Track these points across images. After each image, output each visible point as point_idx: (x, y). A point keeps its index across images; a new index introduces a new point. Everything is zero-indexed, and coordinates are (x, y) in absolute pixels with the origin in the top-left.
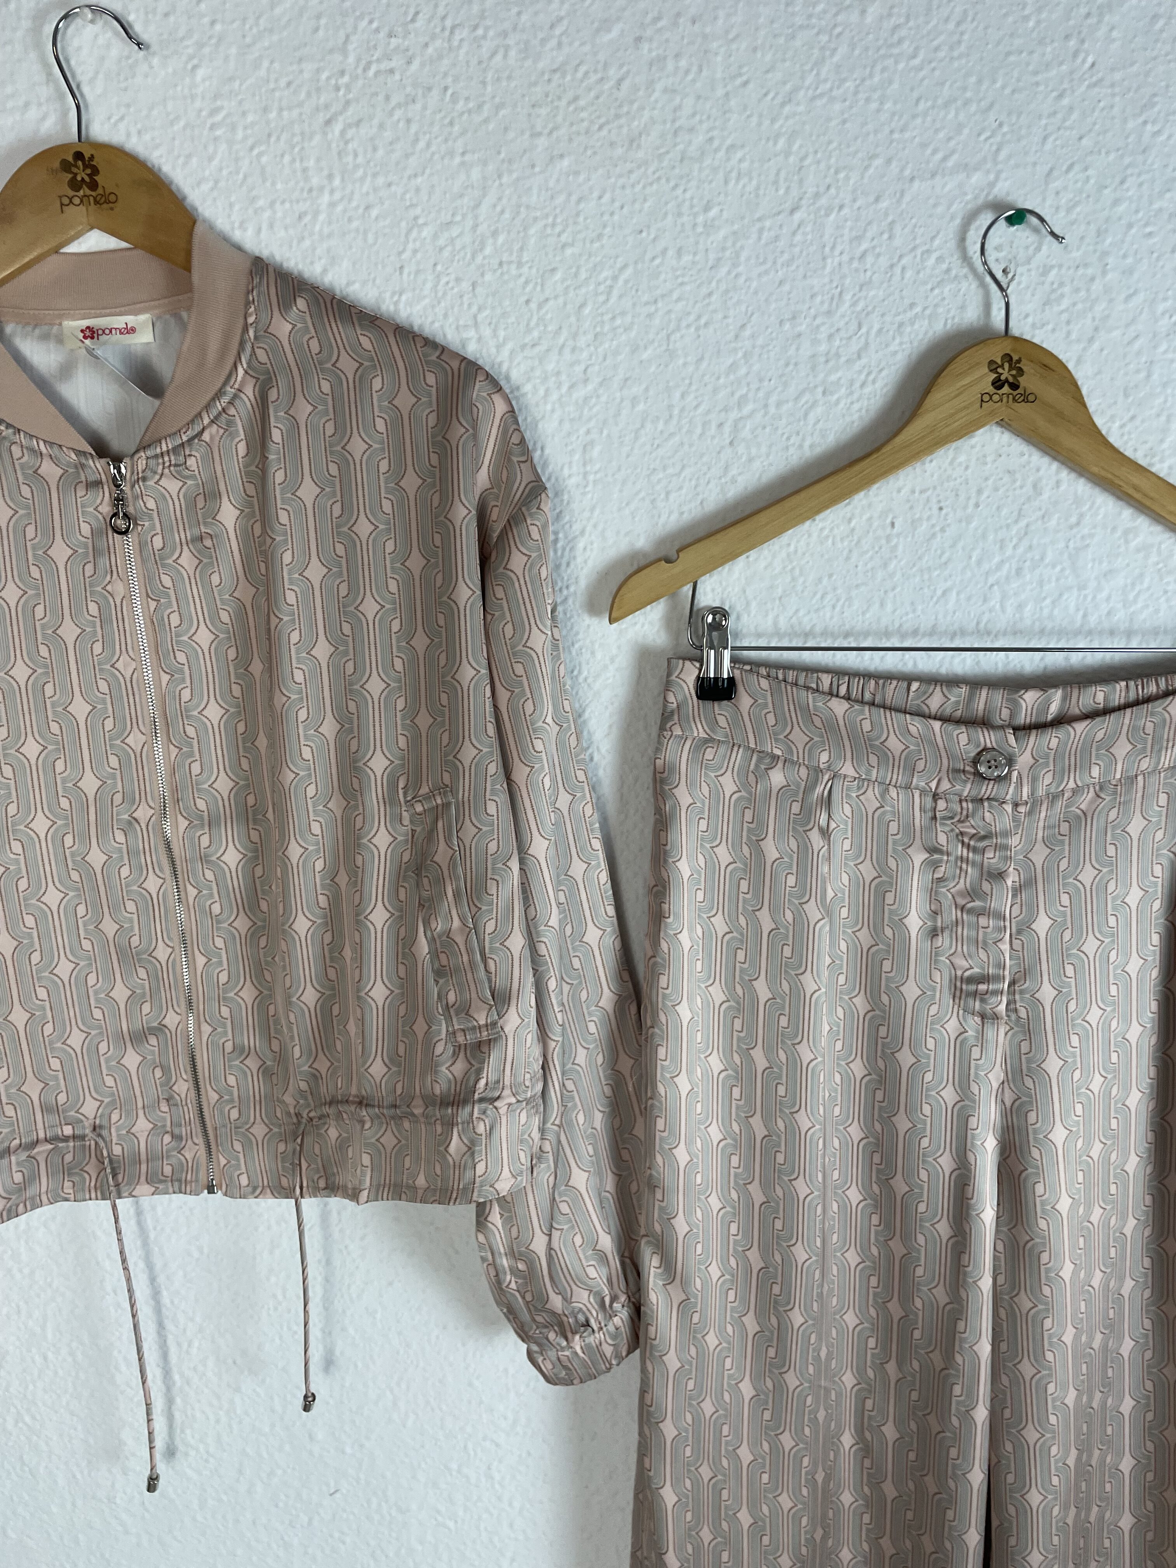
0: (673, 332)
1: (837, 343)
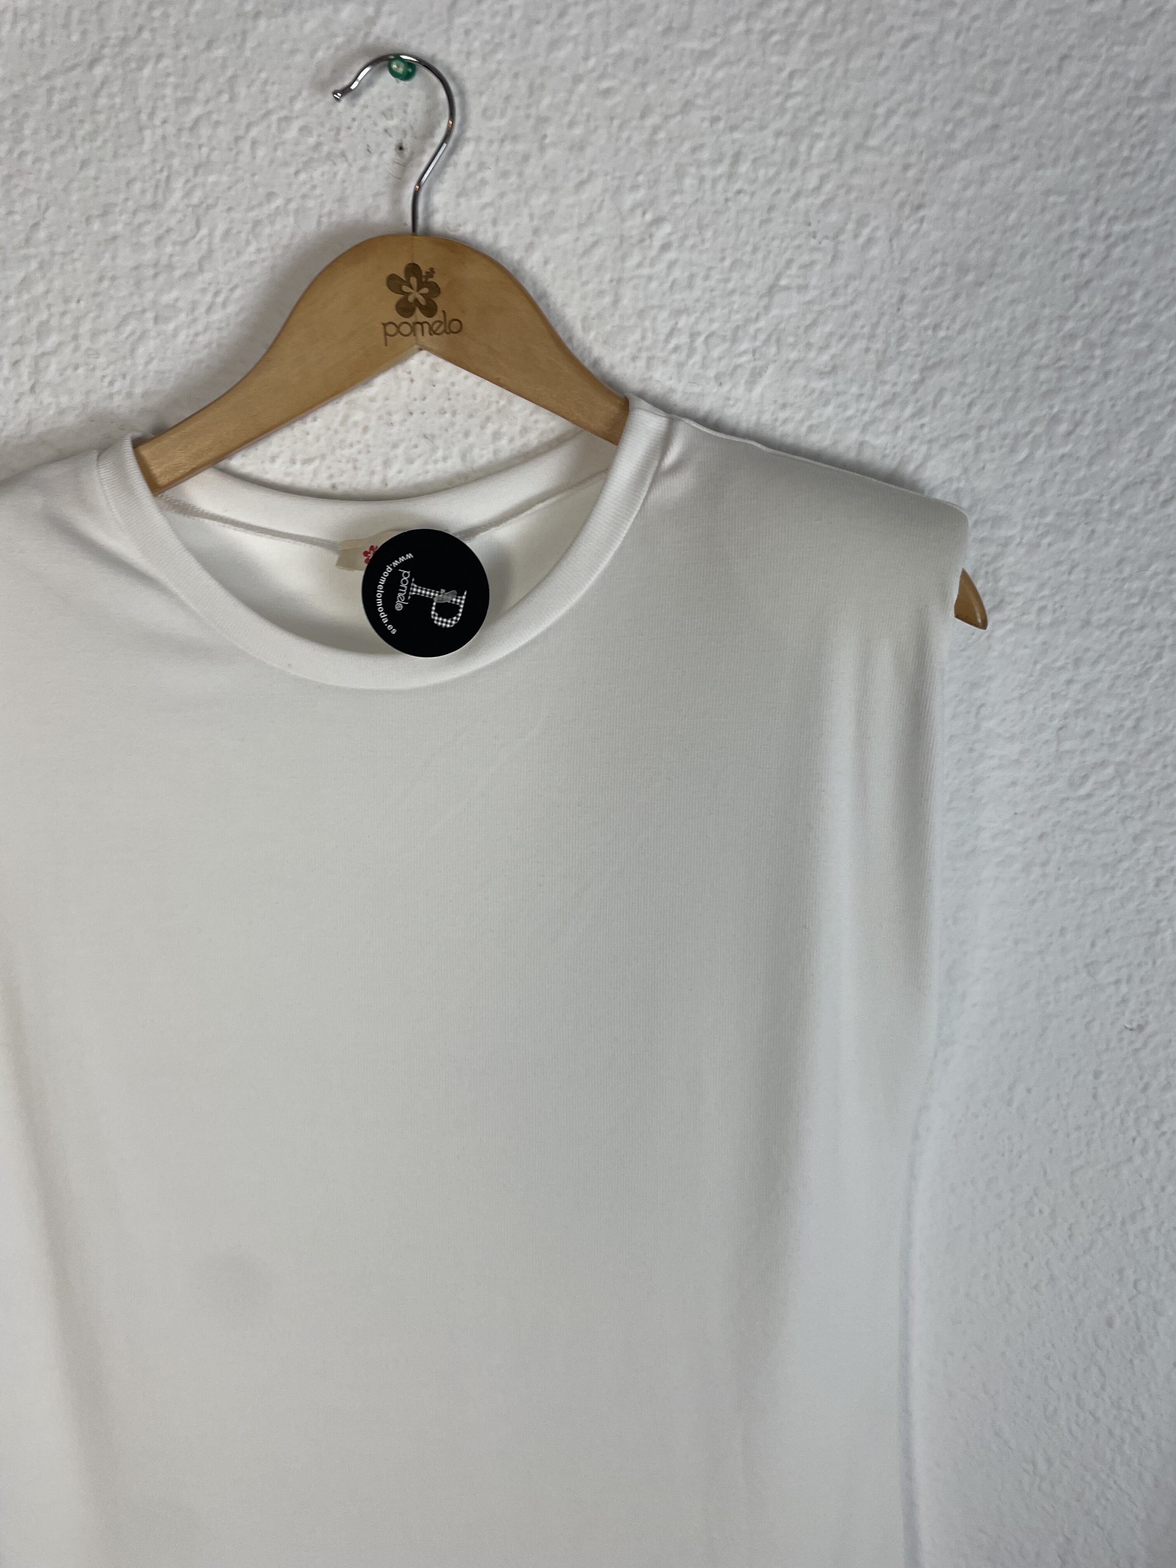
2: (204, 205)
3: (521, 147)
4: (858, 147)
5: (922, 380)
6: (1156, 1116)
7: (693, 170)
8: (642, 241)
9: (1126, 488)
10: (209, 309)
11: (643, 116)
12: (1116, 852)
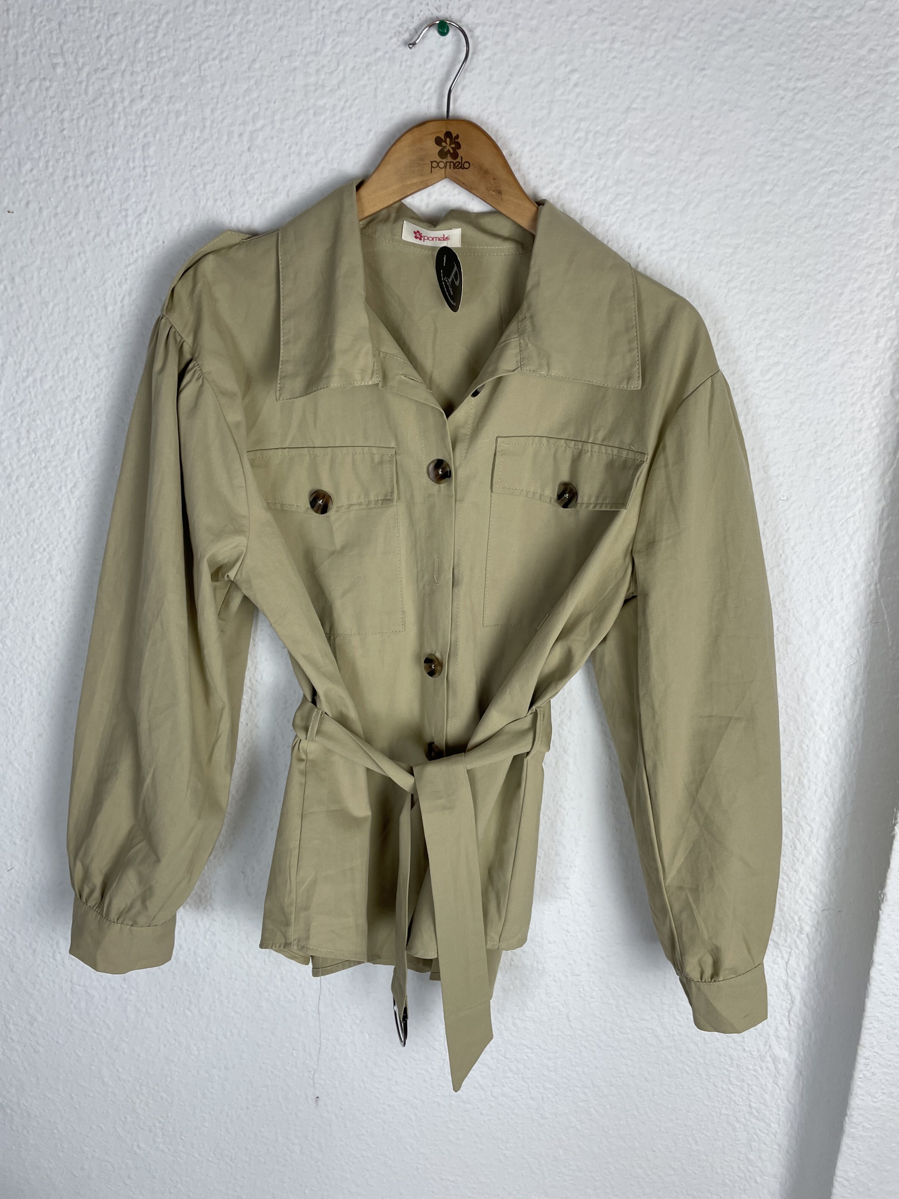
0: (203, 62)
1: (323, 76)
2: (342, 54)
3: (506, 29)
4: (675, 36)
5: (700, 160)
6: (792, 544)
7: (591, 45)
8: (564, 81)
9: (797, 220)
10: (342, 109)
11: (568, 16)
12: (781, 409)
